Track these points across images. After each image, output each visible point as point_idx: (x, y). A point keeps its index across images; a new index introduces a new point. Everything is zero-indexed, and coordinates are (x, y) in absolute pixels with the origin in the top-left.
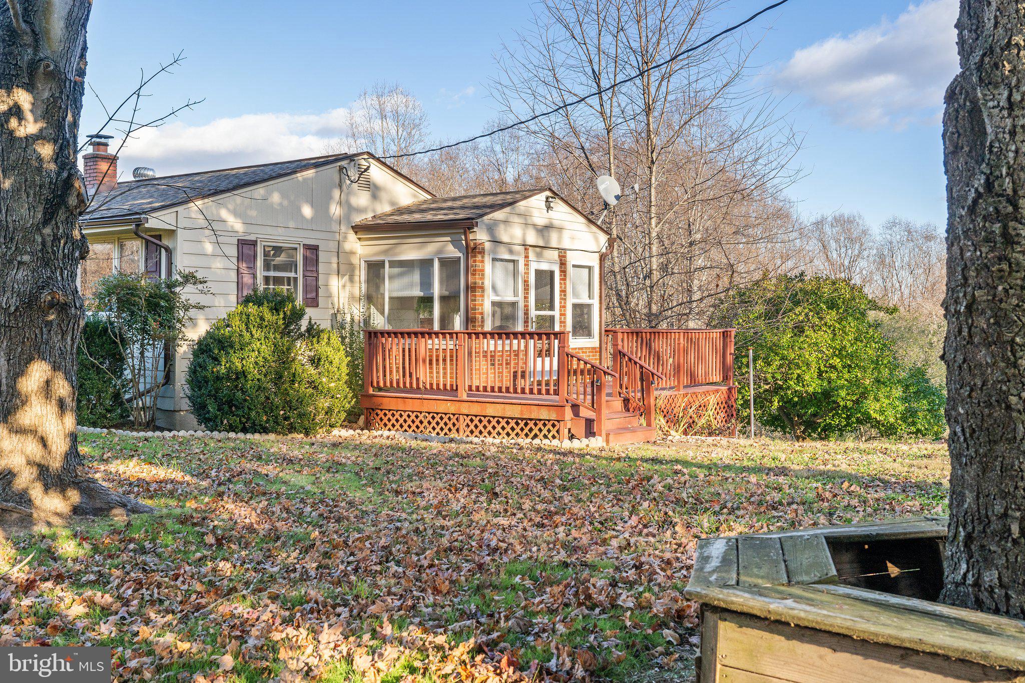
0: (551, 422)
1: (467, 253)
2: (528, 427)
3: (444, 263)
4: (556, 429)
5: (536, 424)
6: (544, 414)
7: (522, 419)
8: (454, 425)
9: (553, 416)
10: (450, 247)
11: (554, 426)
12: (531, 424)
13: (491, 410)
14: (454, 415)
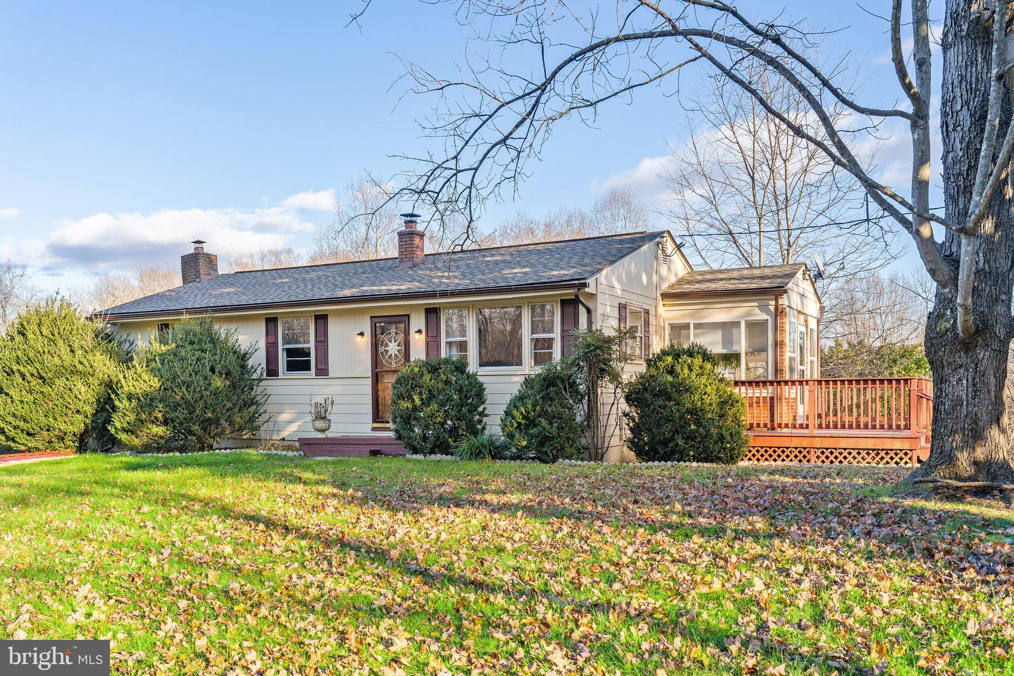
0: (904, 452)
1: (776, 316)
2: (880, 456)
3: (751, 325)
4: (908, 456)
5: (887, 454)
6: (897, 445)
7: (873, 450)
8: (805, 457)
9: (906, 446)
10: (757, 311)
11: (906, 454)
12: (883, 454)
13: (843, 443)
14: (805, 448)
